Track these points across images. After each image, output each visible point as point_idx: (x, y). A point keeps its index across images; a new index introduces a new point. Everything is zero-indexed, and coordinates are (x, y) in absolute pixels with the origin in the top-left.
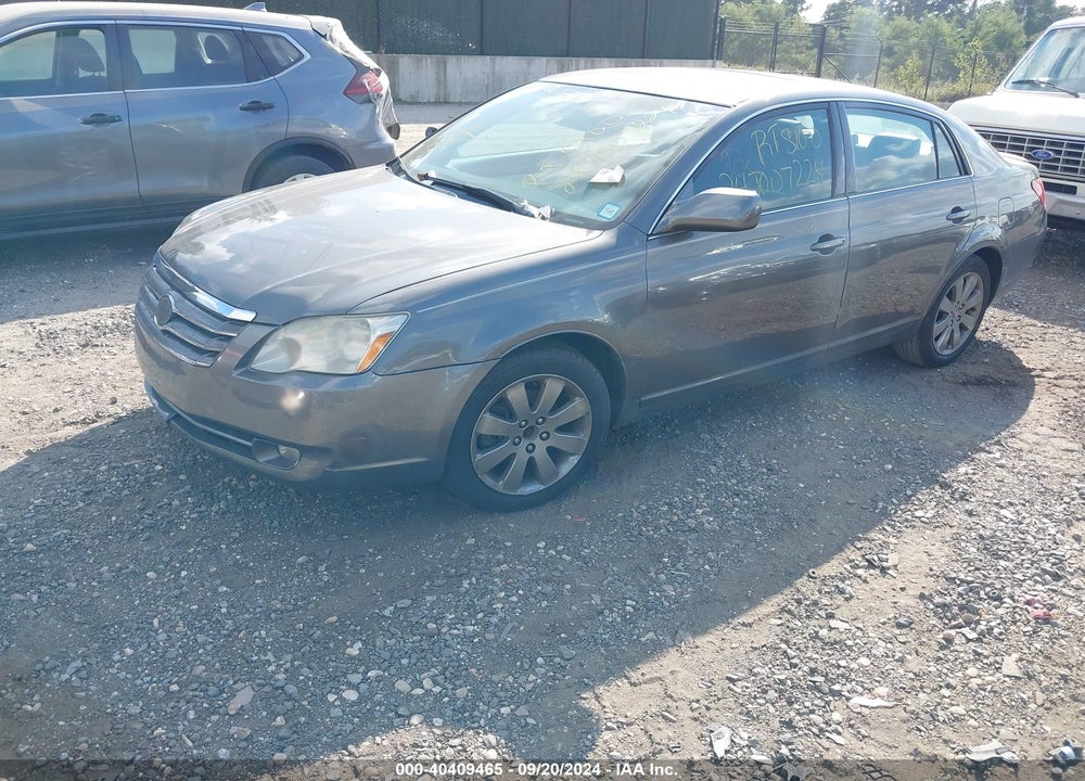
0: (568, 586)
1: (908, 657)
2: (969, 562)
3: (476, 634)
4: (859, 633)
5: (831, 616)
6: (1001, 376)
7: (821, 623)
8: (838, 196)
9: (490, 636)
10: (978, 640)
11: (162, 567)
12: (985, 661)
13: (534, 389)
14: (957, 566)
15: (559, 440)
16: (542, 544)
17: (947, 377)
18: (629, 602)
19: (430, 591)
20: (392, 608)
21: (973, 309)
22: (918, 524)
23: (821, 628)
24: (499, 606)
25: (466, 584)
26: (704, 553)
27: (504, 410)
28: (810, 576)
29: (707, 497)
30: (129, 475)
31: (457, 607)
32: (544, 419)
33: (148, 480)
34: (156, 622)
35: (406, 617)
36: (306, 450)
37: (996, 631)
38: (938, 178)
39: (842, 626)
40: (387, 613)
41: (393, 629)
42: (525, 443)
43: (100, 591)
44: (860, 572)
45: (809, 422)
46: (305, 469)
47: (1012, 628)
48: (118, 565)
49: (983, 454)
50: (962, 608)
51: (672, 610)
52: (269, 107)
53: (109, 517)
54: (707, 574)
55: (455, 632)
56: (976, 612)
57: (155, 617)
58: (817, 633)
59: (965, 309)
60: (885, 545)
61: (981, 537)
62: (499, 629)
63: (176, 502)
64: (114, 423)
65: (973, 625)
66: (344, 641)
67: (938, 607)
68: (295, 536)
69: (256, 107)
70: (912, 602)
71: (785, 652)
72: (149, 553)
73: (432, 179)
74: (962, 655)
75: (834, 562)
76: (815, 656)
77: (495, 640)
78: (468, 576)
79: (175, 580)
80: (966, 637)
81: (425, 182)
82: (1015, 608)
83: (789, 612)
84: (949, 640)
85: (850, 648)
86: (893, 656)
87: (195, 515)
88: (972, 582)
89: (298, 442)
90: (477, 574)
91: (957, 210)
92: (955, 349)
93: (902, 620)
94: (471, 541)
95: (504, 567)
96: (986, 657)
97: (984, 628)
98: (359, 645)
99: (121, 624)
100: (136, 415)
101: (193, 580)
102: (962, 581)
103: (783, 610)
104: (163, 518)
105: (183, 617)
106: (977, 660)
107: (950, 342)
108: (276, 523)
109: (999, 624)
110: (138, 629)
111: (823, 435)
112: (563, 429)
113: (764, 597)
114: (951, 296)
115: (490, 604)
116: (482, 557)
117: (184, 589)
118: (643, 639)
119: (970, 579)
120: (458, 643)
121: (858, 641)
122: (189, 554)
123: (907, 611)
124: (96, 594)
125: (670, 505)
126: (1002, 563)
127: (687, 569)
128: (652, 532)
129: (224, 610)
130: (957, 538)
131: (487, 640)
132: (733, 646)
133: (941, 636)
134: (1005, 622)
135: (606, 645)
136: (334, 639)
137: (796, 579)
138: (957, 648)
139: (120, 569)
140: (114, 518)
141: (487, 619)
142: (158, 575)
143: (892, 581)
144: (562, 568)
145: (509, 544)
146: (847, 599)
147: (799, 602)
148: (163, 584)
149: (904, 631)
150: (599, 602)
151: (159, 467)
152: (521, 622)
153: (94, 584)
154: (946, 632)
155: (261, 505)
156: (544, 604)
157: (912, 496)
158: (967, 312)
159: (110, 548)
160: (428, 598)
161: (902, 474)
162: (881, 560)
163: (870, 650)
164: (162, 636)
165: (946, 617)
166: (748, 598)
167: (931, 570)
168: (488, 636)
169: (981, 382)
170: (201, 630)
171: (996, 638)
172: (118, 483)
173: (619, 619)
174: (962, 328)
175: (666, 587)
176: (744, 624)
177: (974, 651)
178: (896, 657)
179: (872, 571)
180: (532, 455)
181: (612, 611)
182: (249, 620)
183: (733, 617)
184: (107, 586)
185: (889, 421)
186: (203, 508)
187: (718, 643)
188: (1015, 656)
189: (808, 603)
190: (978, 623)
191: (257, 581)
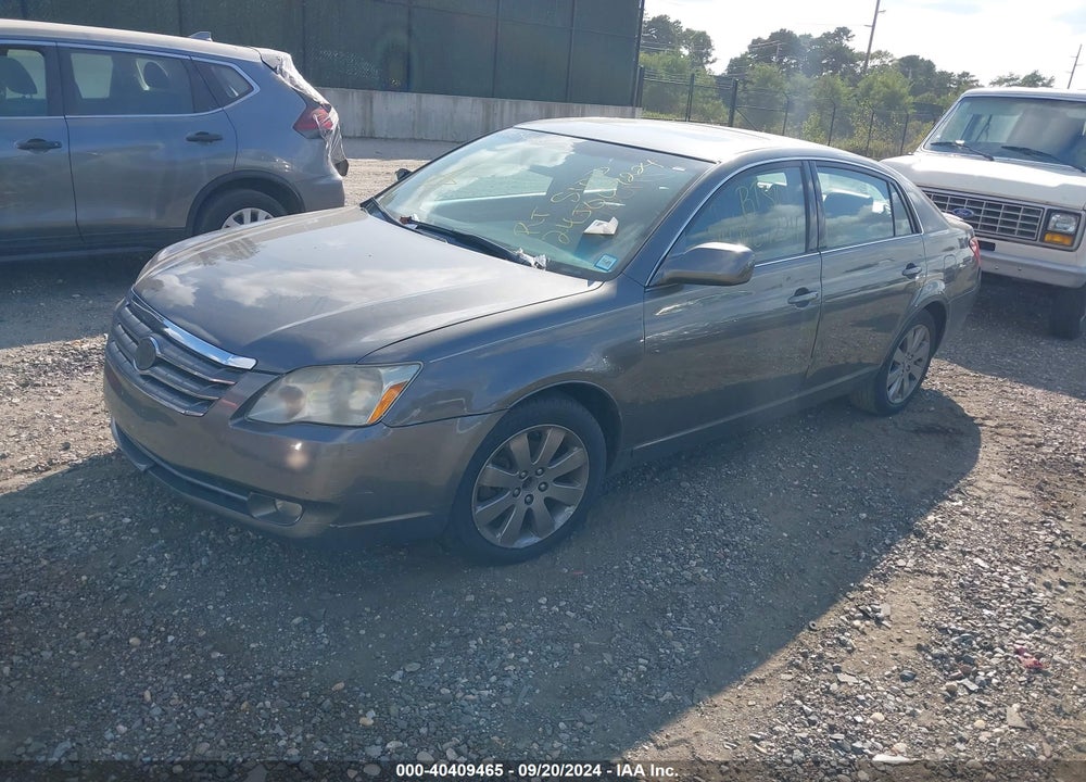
0: (578, 645)
1: (918, 710)
2: (956, 611)
3: (493, 699)
4: (868, 687)
5: (837, 670)
6: (948, 424)
7: (828, 677)
8: (812, 251)
9: (507, 701)
10: (980, 691)
11: (145, 631)
12: (990, 712)
13: (536, 440)
14: (945, 616)
15: (556, 491)
16: (543, 600)
17: (899, 426)
18: (641, 660)
19: (439, 654)
20: (401, 672)
21: (920, 360)
22: (902, 573)
23: (831, 683)
24: (512, 668)
25: (473, 644)
26: (706, 607)
27: (506, 461)
28: (810, 629)
29: (698, 548)
30: (94, 530)
31: (468, 670)
32: (543, 471)
33: (116, 534)
34: (147, 695)
35: (417, 682)
36: (308, 505)
37: (994, 681)
38: (894, 235)
39: (851, 680)
40: (397, 677)
41: (407, 697)
42: (523, 494)
43: (80, 659)
44: (857, 623)
45: (780, 470)
46: (307, 525)
47: (1008, 677)
48: (95, 630)
49: (947, 503)
50: (958, 659)
51: (685, 668)
52: (218, 139)
53: (79, 576)
54: (712, 629)
55: (471, 697)
56: (972, 662)
57: (145, 688)
58: (828, 687)
59: (915, 359)
60: (874, 594)
61: (962, 585)
62: (515, 694)
63: (151, 559)
64: (69, 471)
65: (972, 677)
66: (356, 710)
67: (936, 658)
68: (286, 595)
69: (203, 138)
70: (912, 654)
71: (802, 708)
72: (129, 616)
73: (416, 222)
74: (968, 707)
75: (831, 614)
76: (831, 712)
77: (513, 705)
78: (474, 636)
79: (162, 646)
80: (968, 689)
81: (409, 226)
82: (1007, 657)
83: (798, 666)
84: (953, 692)
85: (862, 702)
86: (905, 710)
87: (175, 573)
88: (963, 632)
89: (301, 497)
90: (483, 634)
91: (911, 266)
92: (905, 397)
93: (906, 673)
94: (471, 598)
95: (509, 625)
96: (990, 708)
97: (983, 679)
98: (372, 713)
99: (109, 698)
100: (94, 463)
101: (181, 645)
102: (954, 631)
103: (791, 665)
104: (139, 577)
105: (176, 688)
106: (982, 711)
107: (901, 390)
108: (263, 580)
109: (996, 674)
110: (128, 703)
111: (796, 483)
112: (561, 480)
113: (772, 652)
114: (903, 347)
115: (502, 666)
116: (485, 615)
117: (174, 656)
118: (661, 700)
119: (960, 629)
120: (476, 709)
121: (868, 695)
122: (174, 616)
123: (908, 663)
124: (75, 664)
125: (663, 556)
126: (986, 612)
127: (692, 624)
128: (650, 586)
129: (221, 679)
130: (939, 586)
131: (504, 705)
132: (750, 703)
133: (944, 688)
134: (1001, 672)
135: (625, 706)
136: (345, 707)
137: (799, 632)
138: (961, 699)
139: (99, 634)
140: (84, 578)
141: (500, 683)
142: (142, 640)
143: (888, 632)
144: (567, 626)
145: (510, 600)
146: (849, 652)
147: (805, 655)
148: (149, 651)
149: (909, 684)
150: (611, 662)
151: (127, 520)
152: (537, 686)
153: (73, 652)
154: (948, 684)
155: (245, 562)
156: (557, 664)
157: (891, 545)
158: (915, 363)
159: (84, 611)
160: (436, 661)
161: (878, 523)
162: (874, 611)
163: (881, 704)
164: (156, 711)
165: (945, 668)
166: (756, 654)
167: (922, 620)
168: (505, 701)
169: (930, 430)
170: (199, 702)
171: (996, 689)
172: (84, 538)
173: (634, 679)
174: (911, 377)
175: (675, 643)
176: (756, 681)
177: (978, 702)
178: (908, 712)
179: (868, 622)
180: (530, 506)
181: (626, 671)
182: (251, 690)
183: (745, 673)
184: (86, 655)
185: (854, 469)
186: (183, 565)
187: (734, 700)
188: (1016, 706)
189: (814, 656)
190: (976, 674)
191: (252, 646)
